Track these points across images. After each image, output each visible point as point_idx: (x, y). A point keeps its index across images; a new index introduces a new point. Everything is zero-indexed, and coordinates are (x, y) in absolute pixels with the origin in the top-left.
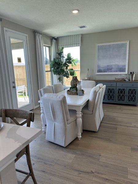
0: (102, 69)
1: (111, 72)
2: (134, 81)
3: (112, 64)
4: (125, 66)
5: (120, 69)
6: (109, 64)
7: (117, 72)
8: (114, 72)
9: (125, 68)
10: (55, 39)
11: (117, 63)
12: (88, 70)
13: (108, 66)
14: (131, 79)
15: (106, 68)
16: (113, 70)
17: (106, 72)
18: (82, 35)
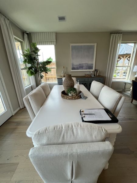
0: (76, 67)
1: (82, 69)
2: (98, 76)
3: (83, 63)
4: (92, 64)
5: (89, 67)
6: (81, 63)
7: (86, 69)
8: (85, 69)
9: (93, 67)
10: (27, 34)
11: (87, 62)
12: (64, 68)
13: (80, 64)
14: (95, 75)
15: (79, 66)
16: (84, 67)
17: (79, 69)
18: (56, 33)
